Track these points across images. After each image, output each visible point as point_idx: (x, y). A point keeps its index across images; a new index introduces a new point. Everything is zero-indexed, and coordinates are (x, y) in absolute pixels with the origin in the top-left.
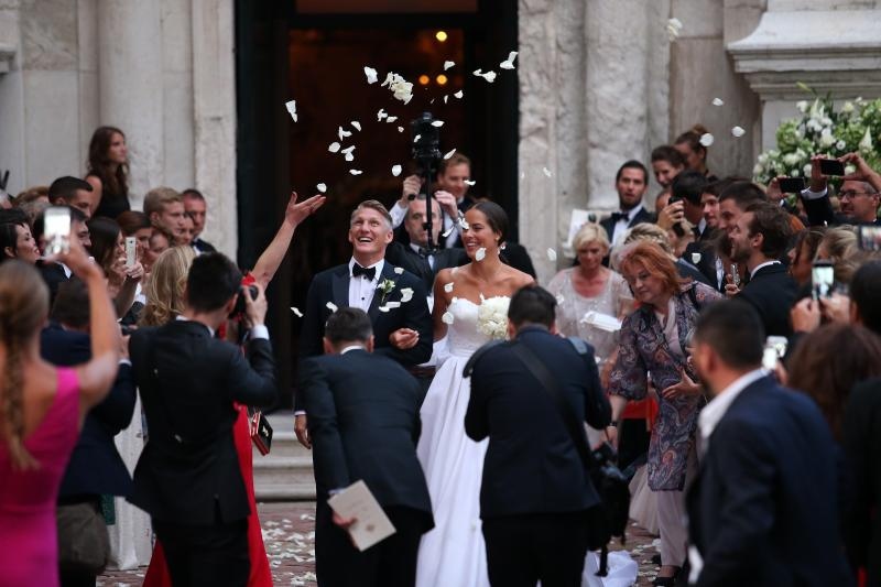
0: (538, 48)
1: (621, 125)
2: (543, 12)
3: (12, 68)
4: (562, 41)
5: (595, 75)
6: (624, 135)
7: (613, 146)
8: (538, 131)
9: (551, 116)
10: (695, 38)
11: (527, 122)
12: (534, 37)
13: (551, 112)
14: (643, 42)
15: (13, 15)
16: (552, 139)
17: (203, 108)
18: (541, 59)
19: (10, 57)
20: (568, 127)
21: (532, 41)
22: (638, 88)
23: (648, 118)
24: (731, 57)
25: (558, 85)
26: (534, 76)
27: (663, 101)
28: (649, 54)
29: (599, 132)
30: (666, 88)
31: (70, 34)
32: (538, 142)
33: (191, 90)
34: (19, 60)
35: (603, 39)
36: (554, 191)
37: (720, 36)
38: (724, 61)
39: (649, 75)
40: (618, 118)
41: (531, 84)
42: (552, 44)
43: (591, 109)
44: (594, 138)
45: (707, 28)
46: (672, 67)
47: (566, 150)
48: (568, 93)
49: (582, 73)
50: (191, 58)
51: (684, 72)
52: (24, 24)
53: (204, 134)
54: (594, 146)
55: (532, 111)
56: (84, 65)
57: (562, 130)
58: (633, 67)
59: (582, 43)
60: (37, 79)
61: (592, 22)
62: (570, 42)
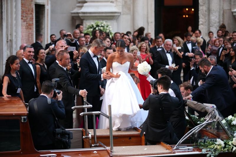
0: (202, 11)
1: (215, 23)
2: (203, 6)
3: (121, 14)
4: (206, 10)
5: (211, 15)
6: (215, 25)
7: (214, 27)
8: (202, 24)
9: (204, 22)
10: (227, 10)
11: (200, 23)
12: (202, 9)
13: (204, 21)
14: (218, 10)
15: (121, 7)
16: (204, 25)
17: (150, 20)
18: (203, 13)
19: (120, 13)
20: (207, 23)
21: (201, 10)
22: (218, 17)
23: (219, 22)
24: (232, 13)
25: (205, 17)
26: (201, 16)
27: (222, 19)
28: (220, 12)
29: (212, 24)
30: (222, 17)
31: (129, 9)
32: (202, 26)
33: (148, 18)
34: (122, 13)
35: (212, 10)
36: (204, 33)
37: (231, 9)
38: (231, 13)
39: (219, 15)
40: (214, 22)
41: (201, 17)
42: (204, 11)
43: (210, 21)
44: (211, 25)
45: (229, 8)
46: (223, 14)
47: (206, 27)
48: (207, 18)
49: (209, 15)
50: (148, 13)
51: (225, 15)
52: (123, 8)
53: (150, 24)
54: (211, 26)
55: (201, 21)
56: (132, 14)
57: (206, 24)
58: (217, 14)
59: (209, 10)
60: (124, 16)
61: (211, 7)
62: (207, 10)
